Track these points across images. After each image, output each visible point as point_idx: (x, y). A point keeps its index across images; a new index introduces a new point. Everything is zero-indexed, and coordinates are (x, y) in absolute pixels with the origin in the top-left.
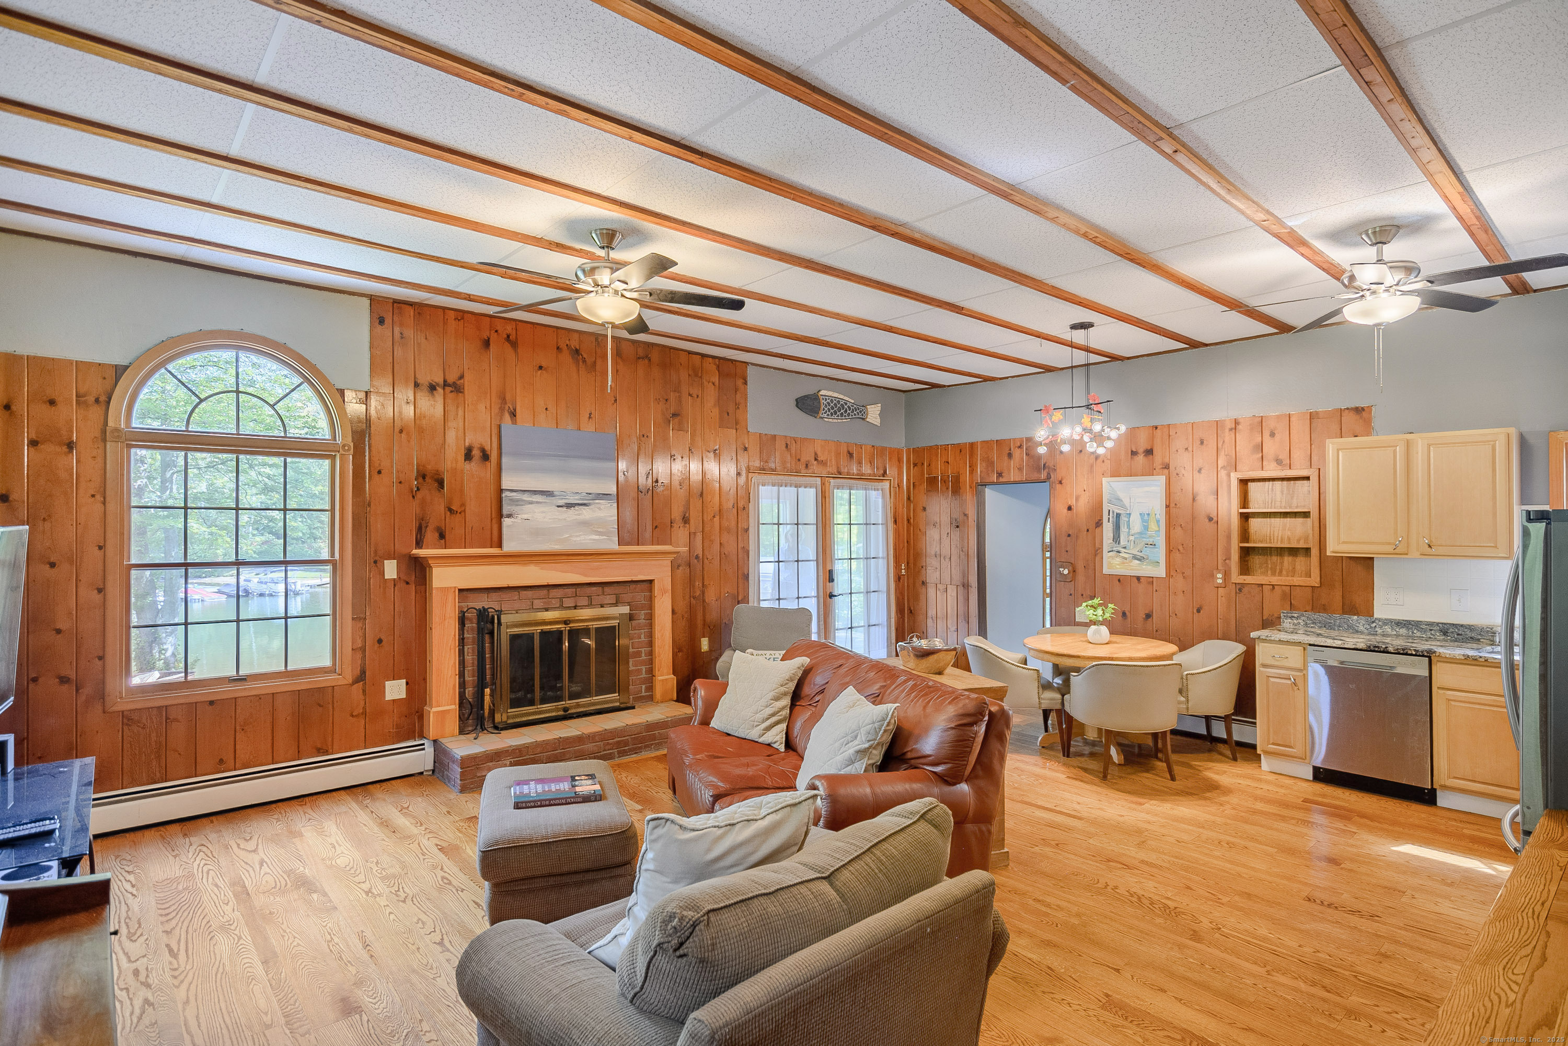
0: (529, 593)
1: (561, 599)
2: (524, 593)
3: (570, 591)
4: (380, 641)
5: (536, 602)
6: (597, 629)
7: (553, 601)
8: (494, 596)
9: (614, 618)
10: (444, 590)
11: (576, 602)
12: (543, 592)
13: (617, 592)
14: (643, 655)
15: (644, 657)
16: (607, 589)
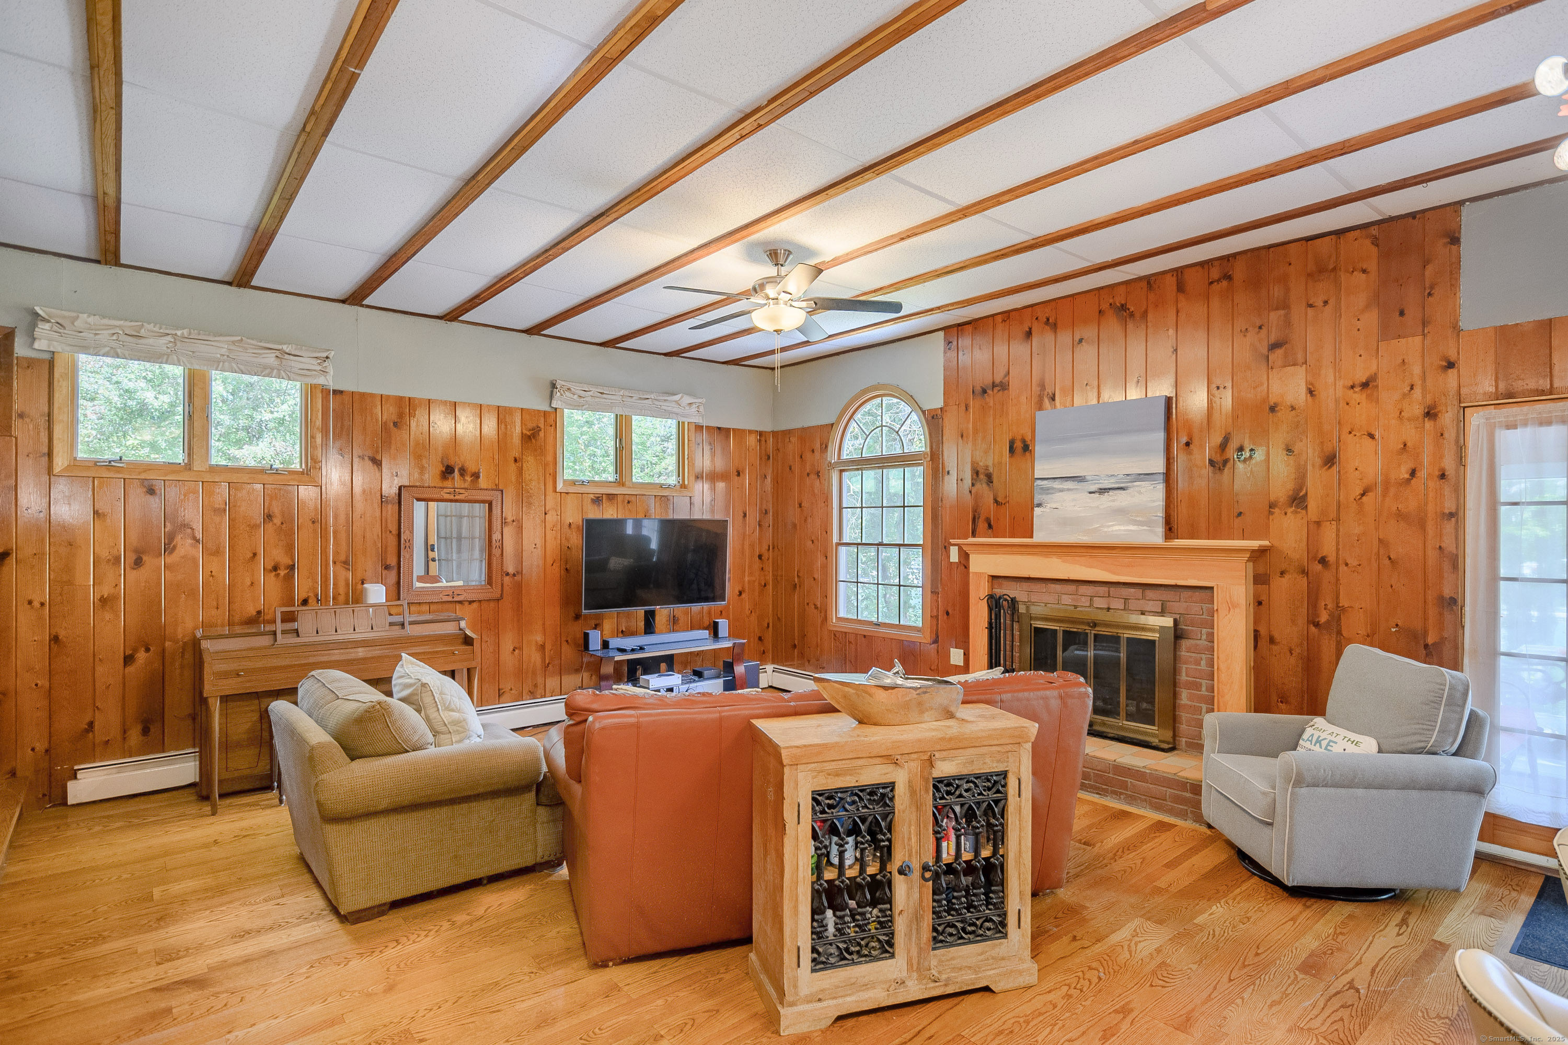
0: (1058, 587)
1: (1092, 597)
2: (1053, 586)
3: (1102, 590)
4: (948, 613)
5: (1064, 597)
6: (1129, 640)
7: (1083, 599)
8: (1025, 585)
9: (1152, 630)
10: (979, 575)
11: (1109, 604)
12: (1071, 588)
13: (1161, 598)
14: (1204, 689)
15: (1204, 692)
16: (1150, 593)
